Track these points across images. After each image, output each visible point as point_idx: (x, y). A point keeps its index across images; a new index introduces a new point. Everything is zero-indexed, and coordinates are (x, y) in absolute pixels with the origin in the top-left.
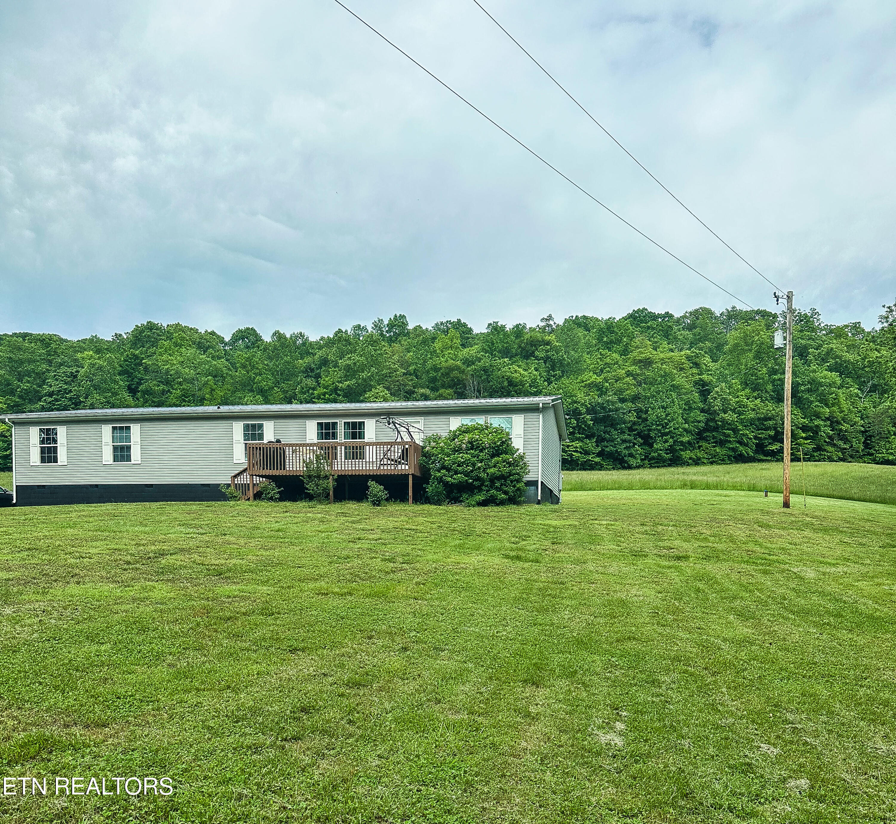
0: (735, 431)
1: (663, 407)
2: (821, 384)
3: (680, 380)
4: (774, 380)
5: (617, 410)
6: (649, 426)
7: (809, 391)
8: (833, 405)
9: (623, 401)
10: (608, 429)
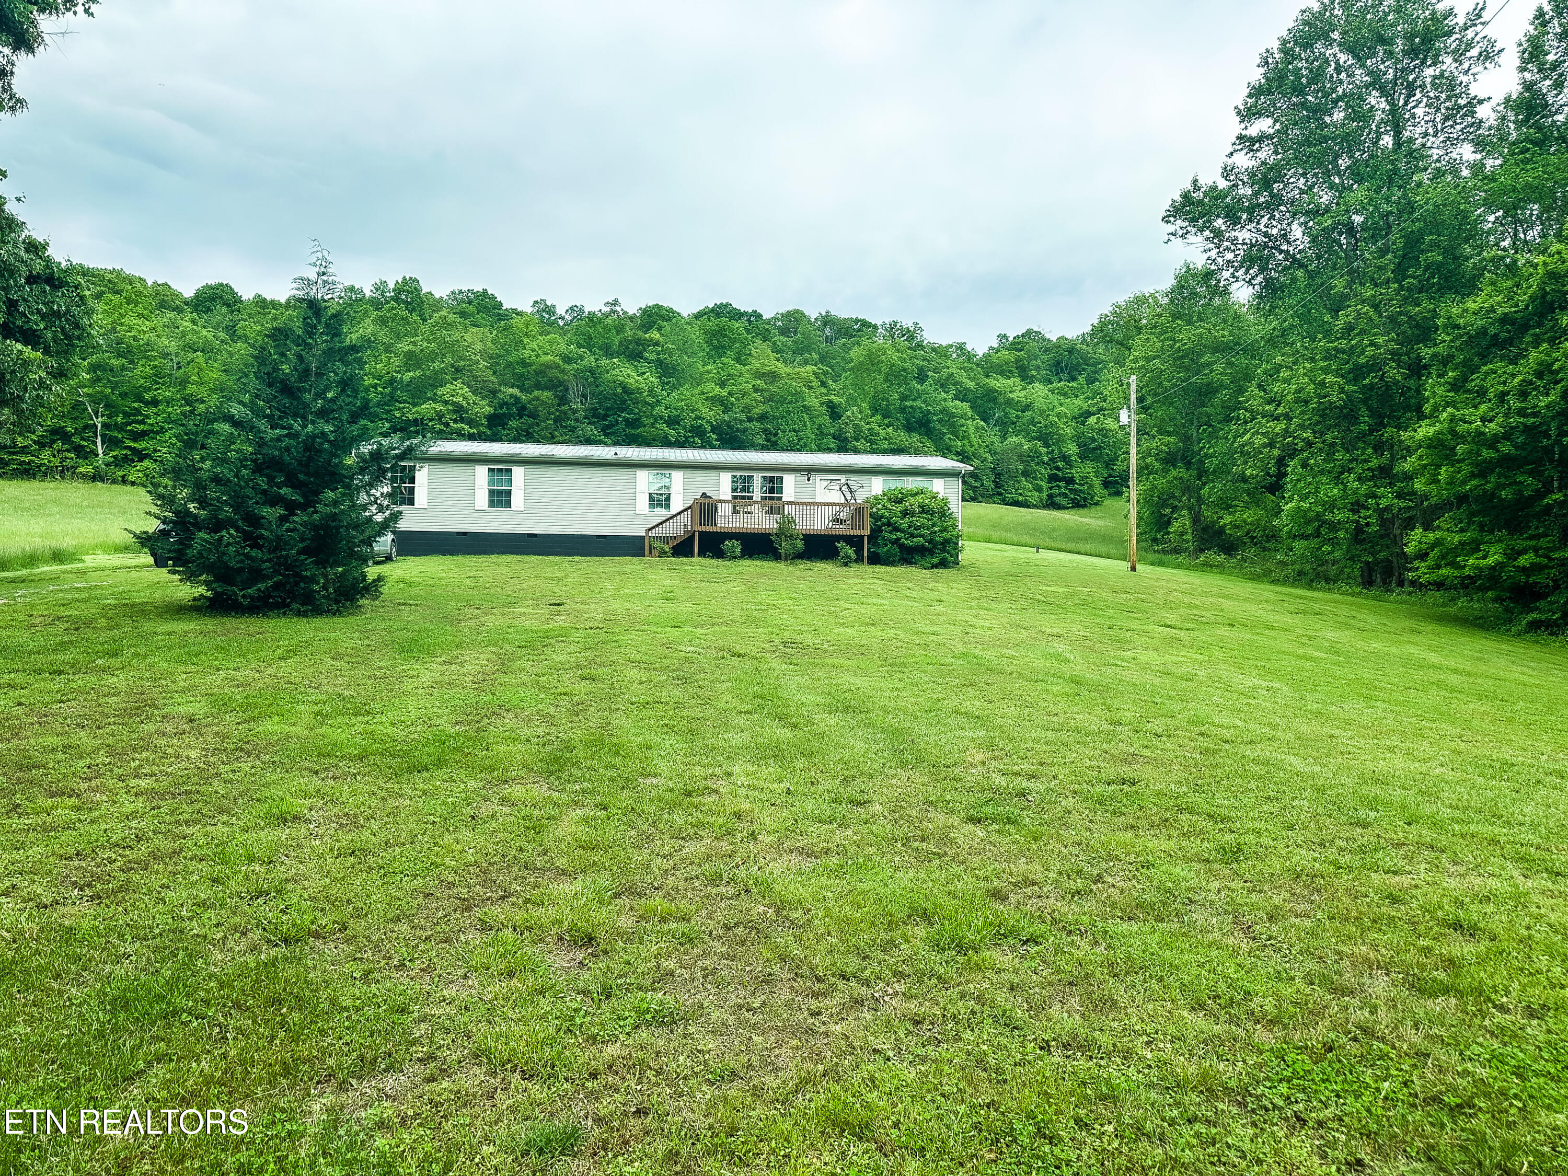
2: (953, 415)
3: (810, 399)
4: (906, 407)
5: (745, 430)
7: (941, 421)
8: (963, 438)
9: (750, 420)
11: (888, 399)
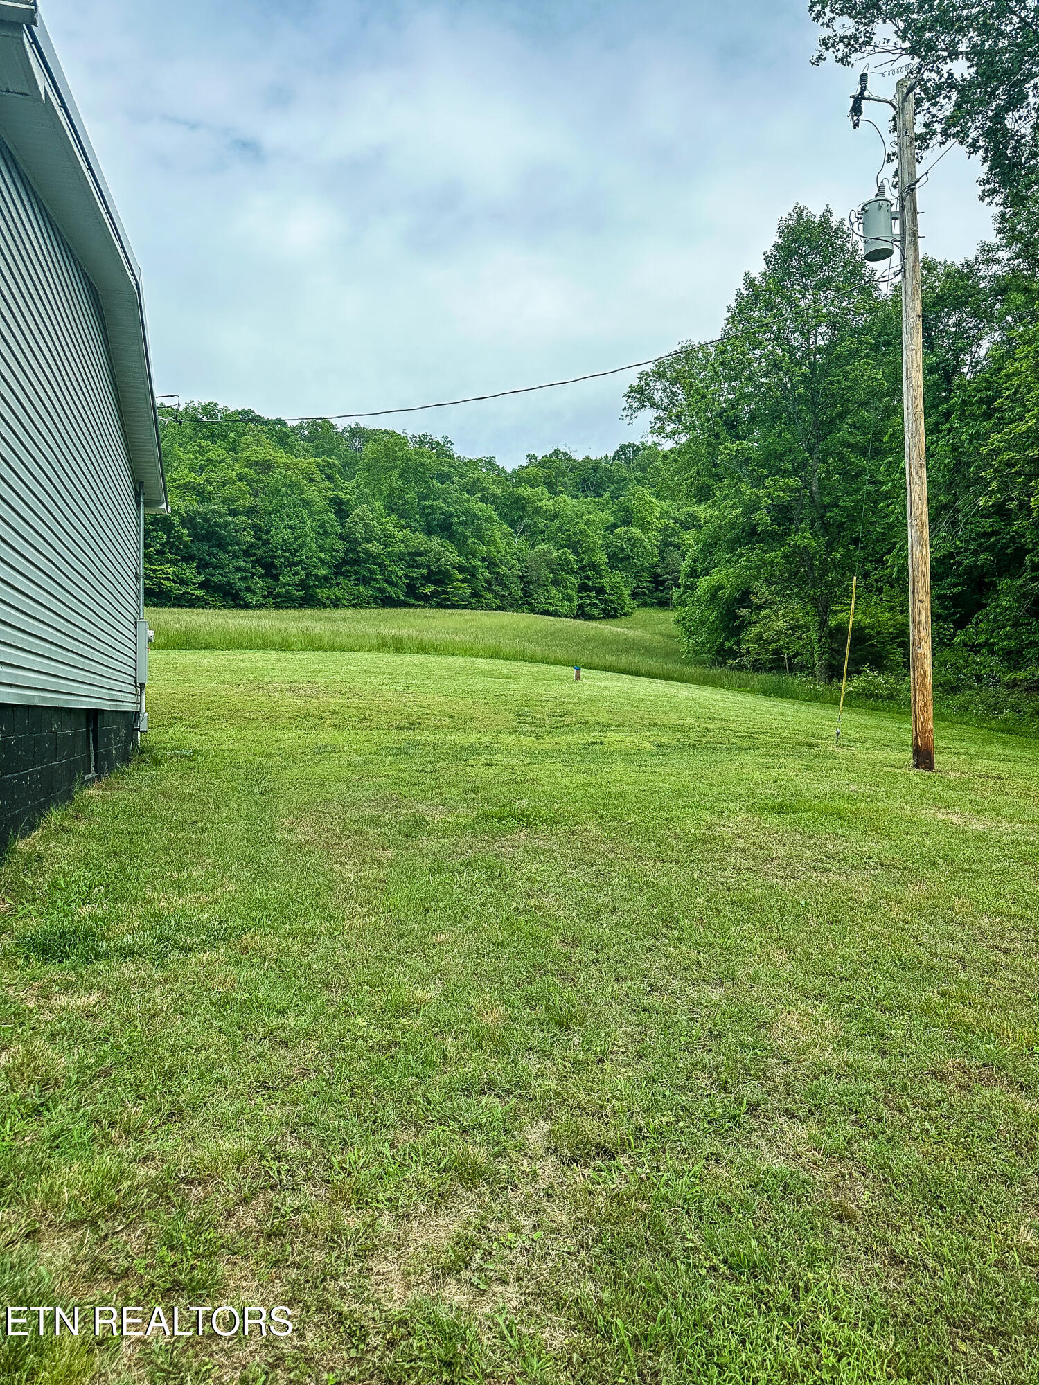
0: (382, 566)
1: (291, 528)
2: (476, 517)
3: (311, 493)
4: (424, 507)
5: (226, 525)
6: (272, 551)
7: (463, 524)
8: (489, 543)
9: (234, 513)
10: (215, 550)
11: (403, 498)
